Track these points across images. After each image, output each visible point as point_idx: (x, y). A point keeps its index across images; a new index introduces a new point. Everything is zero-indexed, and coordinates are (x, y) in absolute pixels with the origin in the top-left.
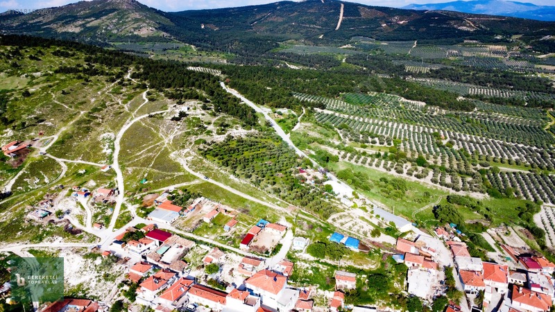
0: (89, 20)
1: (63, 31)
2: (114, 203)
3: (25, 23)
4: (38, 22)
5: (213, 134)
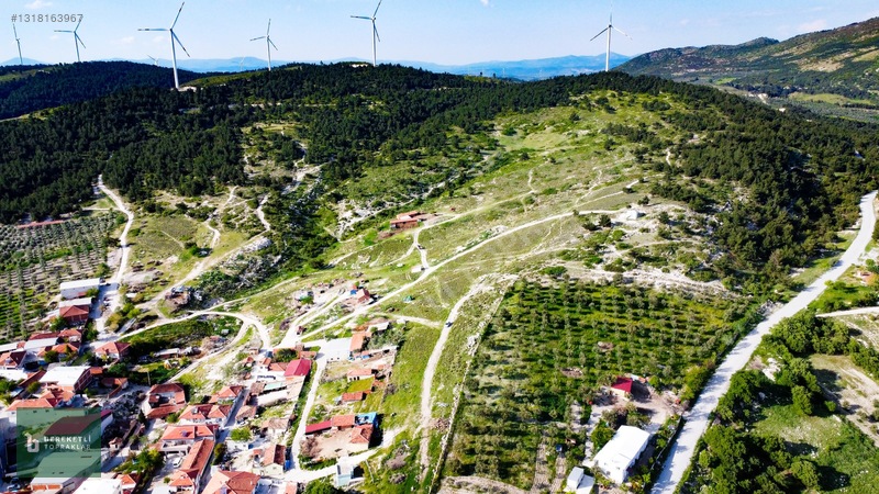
0: (865, 50)
1: (810, 68)
2: (349, 312)
3: (768, 56)
4: (787, 55)
5: (599, 266)
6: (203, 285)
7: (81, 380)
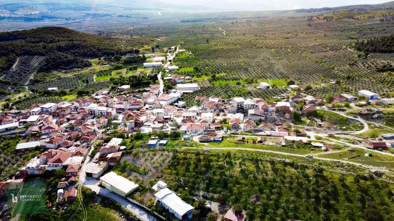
6: (389, 114)
7: (282, 107)
